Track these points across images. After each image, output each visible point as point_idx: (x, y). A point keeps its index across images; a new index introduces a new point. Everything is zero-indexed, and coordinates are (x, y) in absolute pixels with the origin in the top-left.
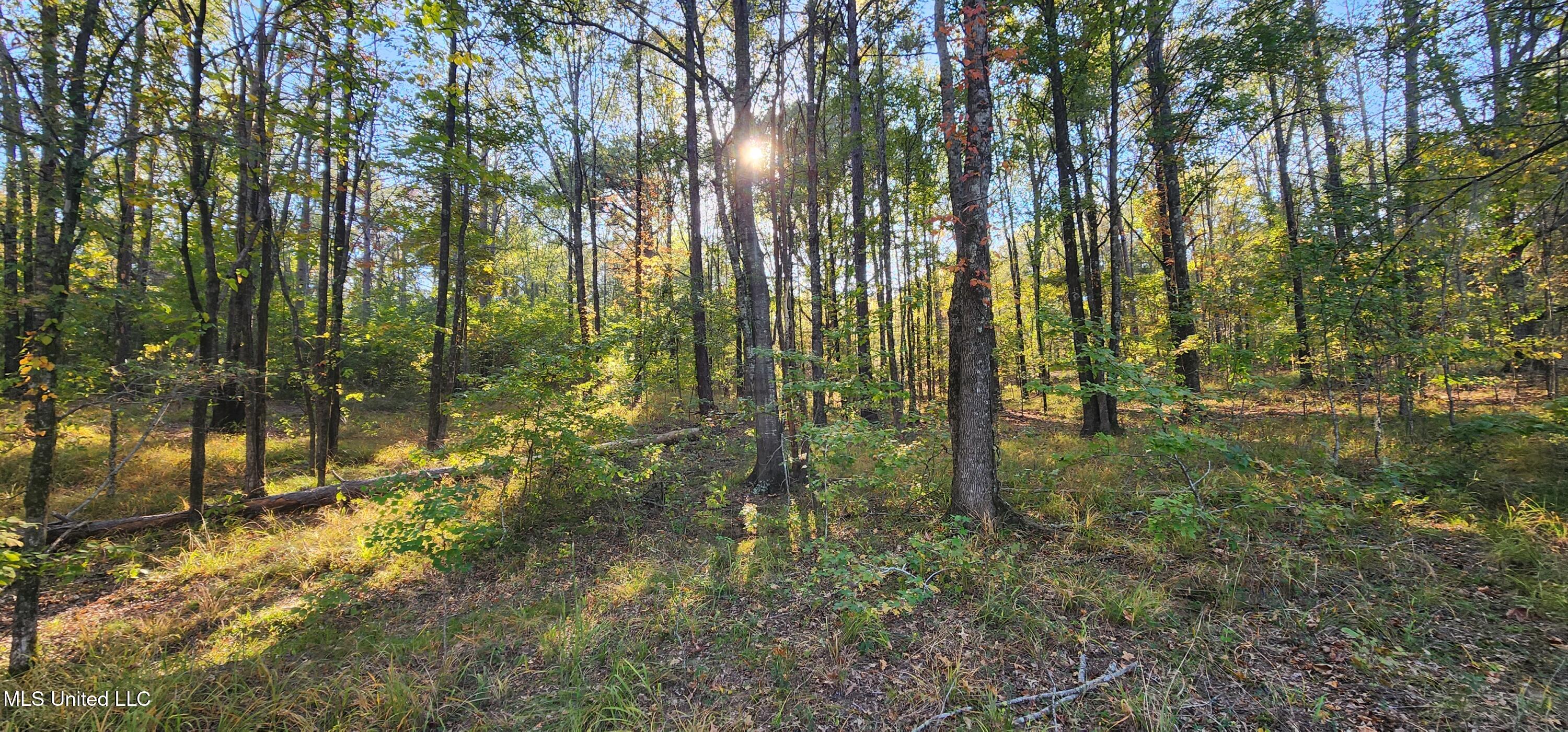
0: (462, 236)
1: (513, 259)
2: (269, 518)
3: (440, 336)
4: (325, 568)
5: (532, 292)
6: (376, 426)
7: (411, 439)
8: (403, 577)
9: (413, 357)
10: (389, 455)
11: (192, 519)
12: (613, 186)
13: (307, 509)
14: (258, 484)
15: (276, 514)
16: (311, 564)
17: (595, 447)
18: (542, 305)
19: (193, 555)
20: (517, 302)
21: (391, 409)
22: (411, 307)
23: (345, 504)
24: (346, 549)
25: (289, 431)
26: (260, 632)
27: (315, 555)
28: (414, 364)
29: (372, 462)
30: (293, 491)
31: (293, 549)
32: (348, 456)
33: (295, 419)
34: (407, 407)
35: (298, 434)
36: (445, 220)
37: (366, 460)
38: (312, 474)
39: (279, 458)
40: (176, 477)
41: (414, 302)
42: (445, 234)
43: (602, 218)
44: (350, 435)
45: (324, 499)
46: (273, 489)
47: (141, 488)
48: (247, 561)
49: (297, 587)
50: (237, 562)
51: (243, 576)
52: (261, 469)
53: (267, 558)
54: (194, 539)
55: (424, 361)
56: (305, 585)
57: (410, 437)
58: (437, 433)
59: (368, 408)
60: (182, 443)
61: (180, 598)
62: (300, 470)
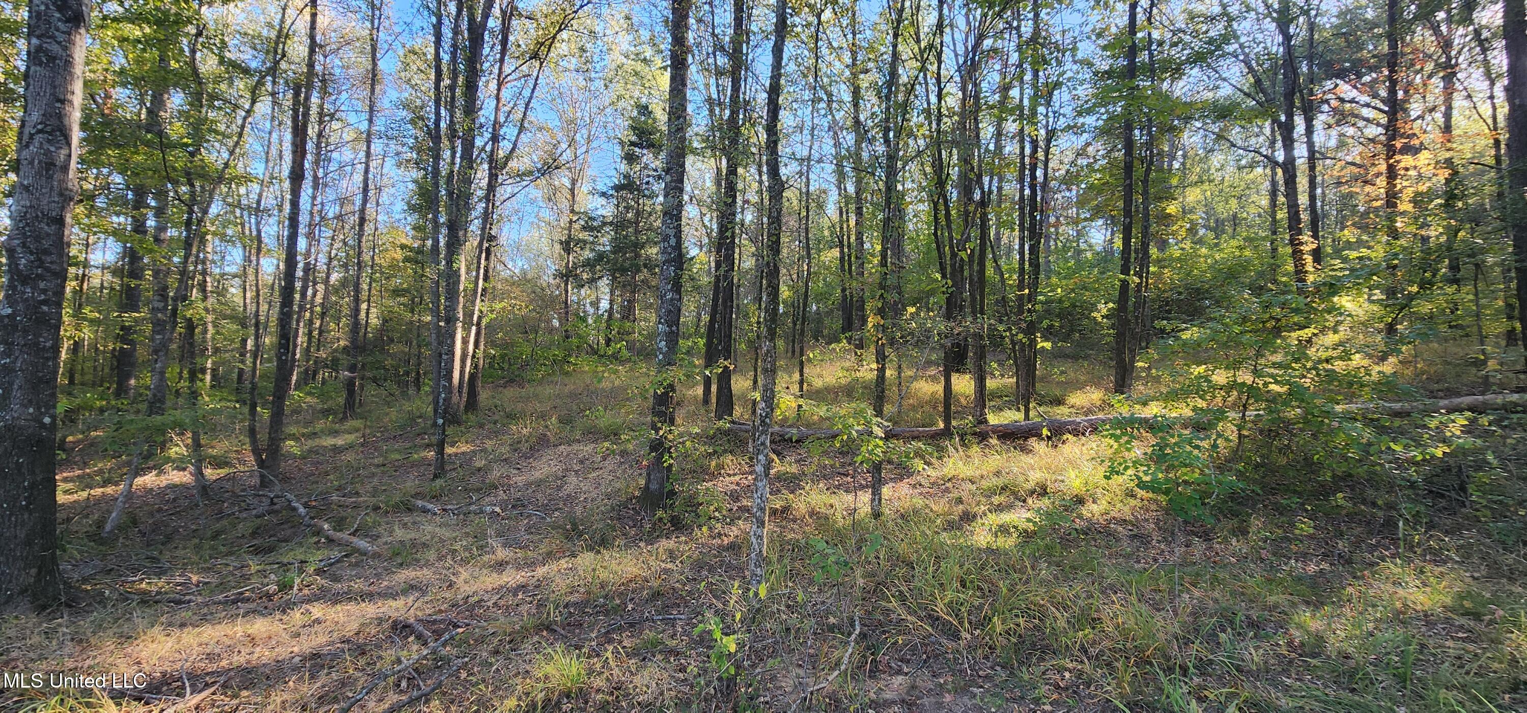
0: (1145, 182)
1: (1193, 196)
2: (994, 441)
3: (1125, 285)
4: (1042, 491)
5: (1218, 228)
6: (1062, 372)
7: (1097, 385)
8: (1113, 514)
9: (1093, 307)
10: (1078, 399)
11: (947, 433)
12: (1341, 74)
13: (1019, 439)
14: (983, 414)
15: (999, 438)
16: (1030, 486)
17: (1339, 408)
18: (1234, 243)
19: (952, 460)
20: (1201, 242)
21: (1075, 358)
22: (1088, 261)
23: (1049, 438)
24: (1060, 478)
25: (997, 373)
26: (1004, 530)
27: (1036, 477)
28: (1094, 314)
29: (1064, 404)
30: (1006, 422)
31: (1015, 470)
32: (1044, 397)
33: (1001, 364)
34: (1089, 355)
35: (1003, 376)
36: (1128, 168)
37: (1059, 402)
38: (1018, 410)
39: (995, 395)
40: (932, 402)
41: (1089, 255)
42: (1128, 182)
43: (1320, 120)
44: (1042, 379)
45: (1032, 432)
46: (993, 419)
47: (913, 408)
48: (985, 473)
49: (1024, 501)
50: (978, 473)
51: (985, 484)
52: (984, 401)
53: (998, 474)
54: (951, 449)
55: (1104, 311)
56: (1030, 501)
57: (1096, 383)
58: (1123, 380)
59: (1057, 355)
60: (934, 379)
61: (947, 490)
62: (1010, 405)
